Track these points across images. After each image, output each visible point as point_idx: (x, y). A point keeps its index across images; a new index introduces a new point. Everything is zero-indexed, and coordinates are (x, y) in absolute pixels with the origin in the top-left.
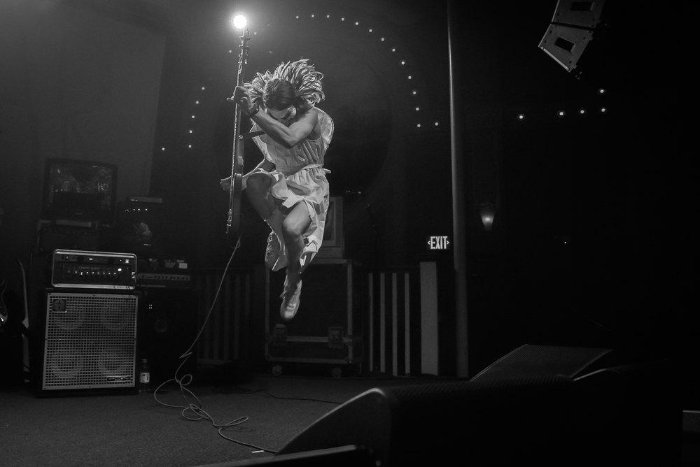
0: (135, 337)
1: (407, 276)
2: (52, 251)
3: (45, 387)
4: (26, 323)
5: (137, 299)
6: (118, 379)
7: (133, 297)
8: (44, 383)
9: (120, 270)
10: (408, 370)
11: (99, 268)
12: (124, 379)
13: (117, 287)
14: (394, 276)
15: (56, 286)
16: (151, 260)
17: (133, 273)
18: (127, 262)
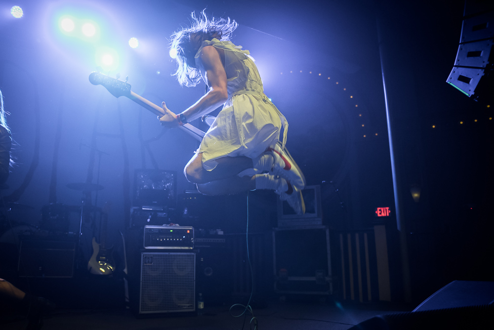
0: (195, 279)
1: (366, 235)
2: (144, 226)
3: (141, 312)
4: (126, 270)
5: (195, 255)
6: (185, 306)
7: (193, 254)
8: (140, 309)
9: (184, 237)
10: (370, 298)
11: (171, 236)
12: (188, 307)
13: (183, 248)
14: (357, 235)
15: (146, 248)
16: (200, 230)
17: (192, 239)
18: (188, 232)
